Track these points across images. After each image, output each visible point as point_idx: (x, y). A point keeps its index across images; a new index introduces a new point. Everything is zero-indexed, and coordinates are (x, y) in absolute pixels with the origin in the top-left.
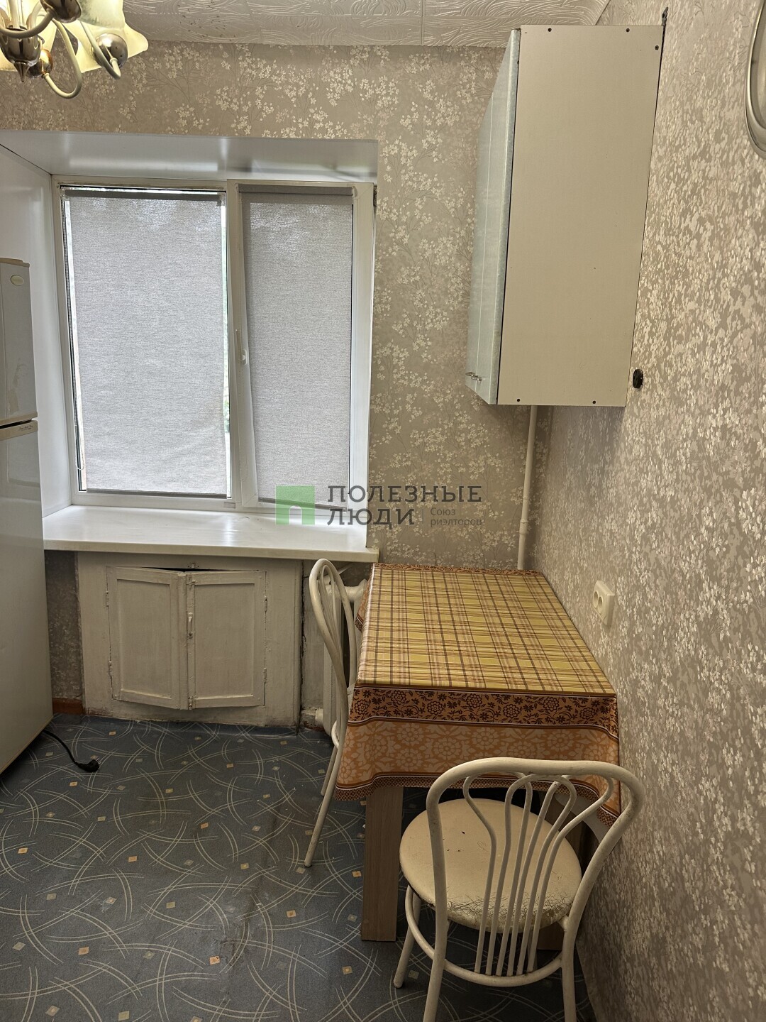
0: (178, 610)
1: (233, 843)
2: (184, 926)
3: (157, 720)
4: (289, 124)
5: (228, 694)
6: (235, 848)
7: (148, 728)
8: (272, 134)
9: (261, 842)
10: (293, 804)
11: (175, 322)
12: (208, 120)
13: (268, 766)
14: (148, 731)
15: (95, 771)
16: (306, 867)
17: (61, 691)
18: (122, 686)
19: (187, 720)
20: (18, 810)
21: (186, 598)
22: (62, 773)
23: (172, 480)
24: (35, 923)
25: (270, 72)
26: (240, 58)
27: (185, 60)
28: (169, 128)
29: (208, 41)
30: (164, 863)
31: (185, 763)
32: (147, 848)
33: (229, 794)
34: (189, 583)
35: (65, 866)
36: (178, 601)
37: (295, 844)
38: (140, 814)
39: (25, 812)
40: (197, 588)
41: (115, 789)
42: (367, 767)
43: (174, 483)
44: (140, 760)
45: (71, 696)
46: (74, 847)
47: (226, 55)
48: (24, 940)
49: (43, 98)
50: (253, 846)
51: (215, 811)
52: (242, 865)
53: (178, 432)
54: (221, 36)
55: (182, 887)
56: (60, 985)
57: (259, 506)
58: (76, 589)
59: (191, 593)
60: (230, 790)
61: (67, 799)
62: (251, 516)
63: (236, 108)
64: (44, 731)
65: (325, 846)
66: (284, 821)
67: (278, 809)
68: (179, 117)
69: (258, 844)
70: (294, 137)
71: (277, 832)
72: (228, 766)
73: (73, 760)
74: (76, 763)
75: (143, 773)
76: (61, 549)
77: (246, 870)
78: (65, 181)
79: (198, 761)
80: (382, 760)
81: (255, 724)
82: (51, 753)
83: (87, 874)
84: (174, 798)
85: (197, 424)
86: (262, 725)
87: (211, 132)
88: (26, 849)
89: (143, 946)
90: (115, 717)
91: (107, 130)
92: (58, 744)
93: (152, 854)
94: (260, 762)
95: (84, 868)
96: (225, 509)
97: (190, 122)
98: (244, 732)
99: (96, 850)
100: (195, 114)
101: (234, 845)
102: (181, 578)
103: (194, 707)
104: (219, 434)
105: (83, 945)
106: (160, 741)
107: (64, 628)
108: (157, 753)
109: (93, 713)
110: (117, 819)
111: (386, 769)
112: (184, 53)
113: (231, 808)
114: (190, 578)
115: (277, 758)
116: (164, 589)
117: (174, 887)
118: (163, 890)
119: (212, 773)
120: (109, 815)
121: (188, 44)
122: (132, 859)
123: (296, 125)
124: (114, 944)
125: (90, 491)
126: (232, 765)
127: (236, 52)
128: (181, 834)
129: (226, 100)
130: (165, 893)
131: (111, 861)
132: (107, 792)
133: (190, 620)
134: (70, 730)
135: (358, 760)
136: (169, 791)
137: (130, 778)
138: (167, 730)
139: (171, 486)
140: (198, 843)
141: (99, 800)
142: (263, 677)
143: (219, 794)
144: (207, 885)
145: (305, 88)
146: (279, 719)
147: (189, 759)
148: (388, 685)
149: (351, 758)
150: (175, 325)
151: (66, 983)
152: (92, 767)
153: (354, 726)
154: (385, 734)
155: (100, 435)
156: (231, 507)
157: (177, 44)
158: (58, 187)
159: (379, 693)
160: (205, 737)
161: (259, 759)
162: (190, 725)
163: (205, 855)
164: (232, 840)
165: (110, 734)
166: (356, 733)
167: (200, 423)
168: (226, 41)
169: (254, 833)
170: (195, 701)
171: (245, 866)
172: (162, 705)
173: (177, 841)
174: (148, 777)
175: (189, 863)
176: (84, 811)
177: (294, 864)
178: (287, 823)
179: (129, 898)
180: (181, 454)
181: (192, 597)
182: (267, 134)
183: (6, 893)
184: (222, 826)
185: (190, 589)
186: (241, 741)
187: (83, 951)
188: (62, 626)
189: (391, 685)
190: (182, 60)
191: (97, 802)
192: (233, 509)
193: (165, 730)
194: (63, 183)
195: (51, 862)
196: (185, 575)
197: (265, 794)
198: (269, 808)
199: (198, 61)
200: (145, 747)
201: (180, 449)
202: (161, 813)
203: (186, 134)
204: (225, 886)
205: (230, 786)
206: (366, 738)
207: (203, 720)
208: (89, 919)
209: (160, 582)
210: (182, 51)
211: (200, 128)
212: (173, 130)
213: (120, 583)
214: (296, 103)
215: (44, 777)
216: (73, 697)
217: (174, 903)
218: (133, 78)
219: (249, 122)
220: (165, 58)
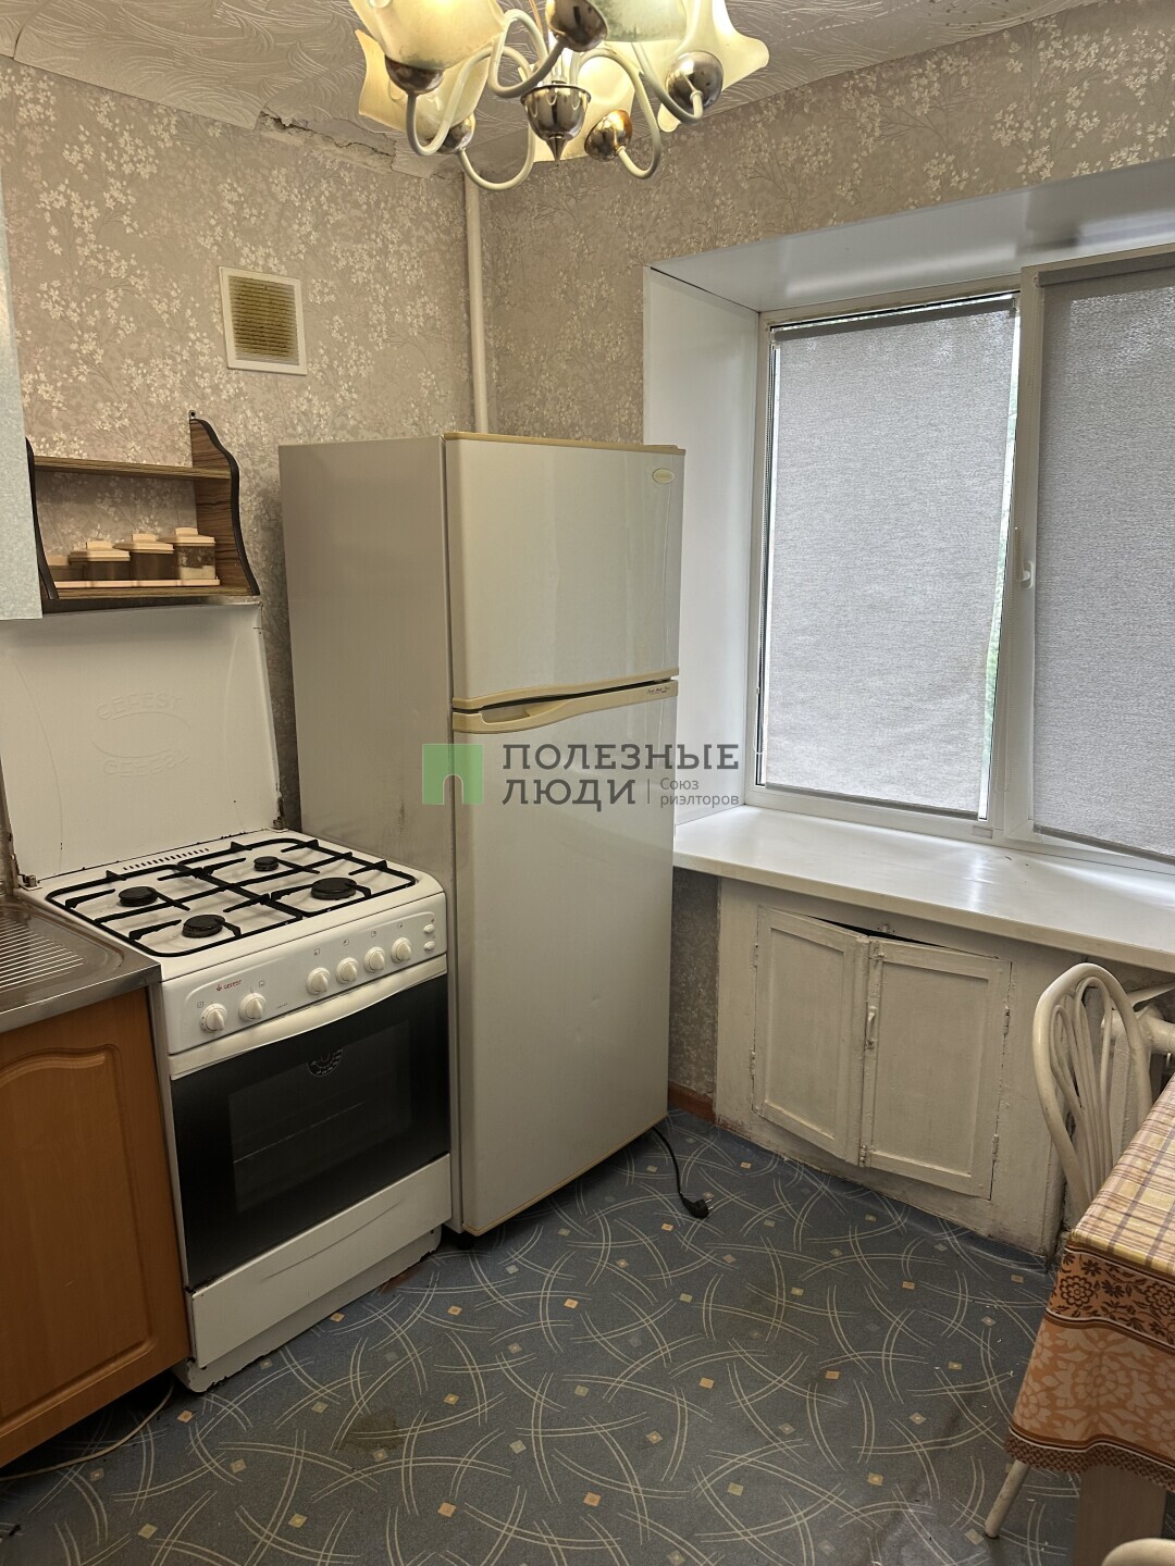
0: (853, 997)
1: (870, 1428)
2: (743, 1538)
3: (815, 1167)
4: (1128, 139)
5: (926, 1160)
6: (869, 1438)
7: (799, 1175)
8: (1091, 167)
9: (918, 1447)
10: (999, 1400)
11: (920, 521)
12: (977, 170)
13: (975, 1312)
14: (798, 1178)
15: (702, 1217)
16: (986, 1535)
17: (689, 1077)
18: (767, 1096)
19: (859, 1181)
20: (585, 1240)
21: (867, 980)
22: (658, 1205)
23: (890, 781)
24: (549, 1421)
25: (1096, 54)
26: (1042, 45)
27: (945, 79)
28: (911, 200)
29: (983, 32)
30: (749, 1411)
31: (836, 1252)
32: (733, 1374)
33: (891, 1337)
34: (874, 955)
35: (615, 1352)
36: (854, 982)
37: (979, 1481)
38: (741, 1312)
39: (593, 1245)
40: (887, 968)
41: (719, 1257)
42: (1077, 1414)
43: (892, 786)
44: (771, 1224)
45: (701, 1089)
46: (635, 1326)
47: (1015, 48)
48: (527, 1442)
49: (732, 198)
50: (901, 1450)
51: (857, 1357)
52: (871, 1474)
53: (907, 702)
54: (1004, 17)
55: (763, 1466)
56: (544, 1537)
57: (1033, 840)
58: (716, 931)
59: (875, 974)
60: (895, 1328)
61: (652, 1247)
62: (1016, 857)
63: (1026, 136)
64: (653, 1128)
65: (1037, 1511)
66: (972, 1426)
67: (969, 1399)
68: (928, 176)
69: (911, 1448)
70: (1137, 162)
71: (954, 1441)
72: (905, 1285)
73: (679, 1189)
74: (681, 1195)
75: (769, 1246)
76: (697, 869)
77: (875, 1487)
78: (777, 318)
79: (860, 1257)
80: (1115, 1411)
81: (971, 1227)
82: (653, 1168)
83: (638, 1377)
84: (802, 1308)
85: (940, 691)
86: (983, 1232)
87: (979, 190)
88: (576, 1303)
89: (672, 1538)
90: (754, 1140)
91: (816, 225)
92: (667, 1157)
93: (736, 1385)
94: (963, 1297)
95: (638, 1366)
96: (975, 838)
97: (945, 181)
98: (950, 1235)
99: (662, 1344)
100: (955, 166)
101: (870, 1432)
102: (860, 945)
103: (868, 1164)
104: (975, 707)
105: (595, 1489)
106: (811, 1202)
107: (700, 985)
108: (801, 1221)
109: (725, 1125)
110: (707, 1307)
111: (1125, 1433)
112: (944, 66)
113: (887, 1362)
114: (877, 948)
115: (997, 1303)
116: (836, 957)
117: (750, 1460)
118: (733, 1458)
119: (874, 1286)
120: (698, 1297)
121: (948, 49)
122: (706, 1383)
123: (1143, 140)
124: (635, 1511)
125: (770, 786)
126: (911, 1286)
127: (1034, 38)
128: (791, 1372)
129: (1011, 128)
130: (734, 1464)
131: (677, 1372)
132: (708, 1258)
133: (870, 1019)
134: (691, 1141)
135: (1054, 1392)
136: (797, 1292)
137: (746, 1248)
138: (826, 1188)
139: (886, 789)
140: (811, 1401)
141: (693, 1267)
142: (992, 1150)
143: (874, 1328)
144: (803, 1483)
145: (1167, 65)
146: (1016, 1234)
147: (846, 1248)
148: (1140, 1266)
149: (1042, 1384)
150: (919, 527)
151: (552, 1537)
152: (698, 1210)
153: (1054, 1322)
154: (1127, 1362)
155: (791, 704)
156: (985, 834)
157: (929, 54)
158: (767, 330)
159: (1118, 1276)
160: (883, 1220)
161: (964, 1292)
162: (861, 1192)
163: (816, 1428)
164: (869, 1420)
165: (743, 1165)
166: (1058, 1338)
167: (943, 688)
168: (1013, 22)
169: (911, 1425)
170: (871, 1155)
171: (876, 1480)
172: (819, 1145)
173: (781, 1382)
174: (774, 1256)
175: (788, 1429)
176: (667, 1275)
177: (964, 1519)
178: (976, 1432)
179: (679, 1447)
180: (909, 739)
181: (877, 980)
182: (1084, 168)
183: (530, 1358)
184: (861, 1388)
185: (875, 967)
186: (941, 1248)
187: (592, 1500)
188: (697, 982)
189: (1147, 1267)
190: (939, 79)
191: (689, 1268)
192: (989, 841)
193: (823, 1187)
194: (774, 322)
195: (599, 1337)
196: (867, 942)
197: (954, 1361)
198: (953, 1391)
199: (967, 73)
200: (785, 1205)
201: (907, 730)
202: (773, 1324)
203: (937, 203)
204: (832, 1499)
205: (897, 1322)
206: (1080, 1357)
207: (886, 1191)
208: (617, 1451)
209: (830, 946)
210: (939, 64)
211: (961, 188)
212: (916, 202)
213: (775, 934)
214: (1145, 96)
215: (634, 1202)
216: (704, 1092)
217: (741, 1488)
218: (860, 131)
219: (1051, 155)
220: (911, 85)
